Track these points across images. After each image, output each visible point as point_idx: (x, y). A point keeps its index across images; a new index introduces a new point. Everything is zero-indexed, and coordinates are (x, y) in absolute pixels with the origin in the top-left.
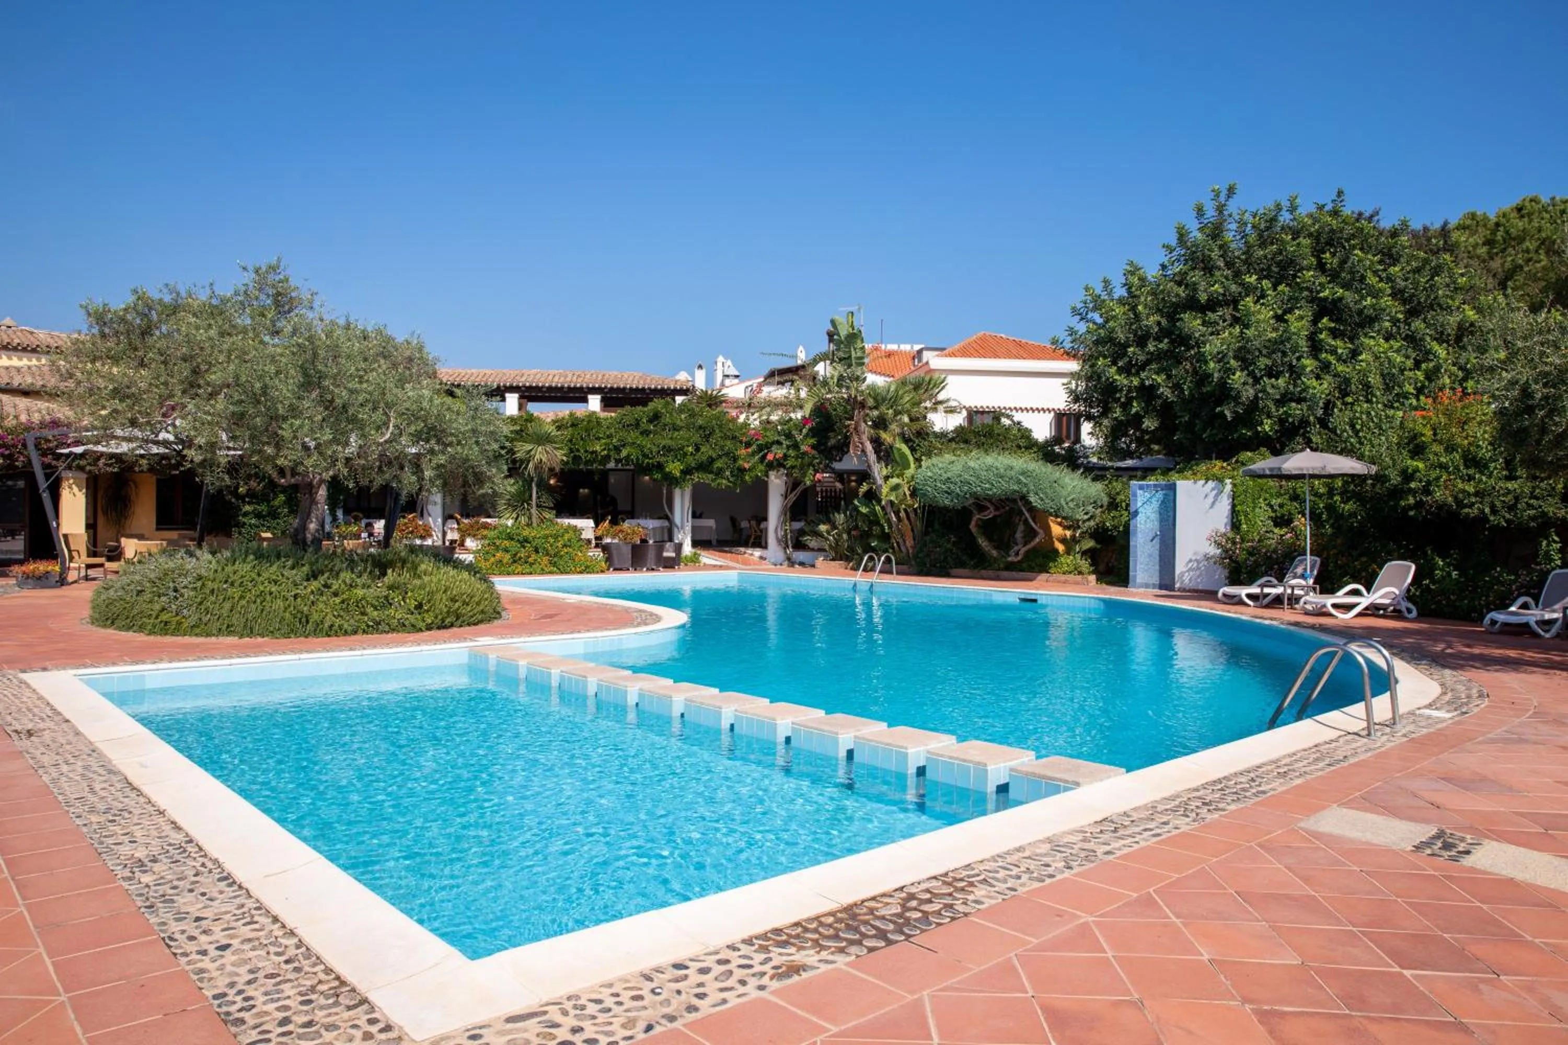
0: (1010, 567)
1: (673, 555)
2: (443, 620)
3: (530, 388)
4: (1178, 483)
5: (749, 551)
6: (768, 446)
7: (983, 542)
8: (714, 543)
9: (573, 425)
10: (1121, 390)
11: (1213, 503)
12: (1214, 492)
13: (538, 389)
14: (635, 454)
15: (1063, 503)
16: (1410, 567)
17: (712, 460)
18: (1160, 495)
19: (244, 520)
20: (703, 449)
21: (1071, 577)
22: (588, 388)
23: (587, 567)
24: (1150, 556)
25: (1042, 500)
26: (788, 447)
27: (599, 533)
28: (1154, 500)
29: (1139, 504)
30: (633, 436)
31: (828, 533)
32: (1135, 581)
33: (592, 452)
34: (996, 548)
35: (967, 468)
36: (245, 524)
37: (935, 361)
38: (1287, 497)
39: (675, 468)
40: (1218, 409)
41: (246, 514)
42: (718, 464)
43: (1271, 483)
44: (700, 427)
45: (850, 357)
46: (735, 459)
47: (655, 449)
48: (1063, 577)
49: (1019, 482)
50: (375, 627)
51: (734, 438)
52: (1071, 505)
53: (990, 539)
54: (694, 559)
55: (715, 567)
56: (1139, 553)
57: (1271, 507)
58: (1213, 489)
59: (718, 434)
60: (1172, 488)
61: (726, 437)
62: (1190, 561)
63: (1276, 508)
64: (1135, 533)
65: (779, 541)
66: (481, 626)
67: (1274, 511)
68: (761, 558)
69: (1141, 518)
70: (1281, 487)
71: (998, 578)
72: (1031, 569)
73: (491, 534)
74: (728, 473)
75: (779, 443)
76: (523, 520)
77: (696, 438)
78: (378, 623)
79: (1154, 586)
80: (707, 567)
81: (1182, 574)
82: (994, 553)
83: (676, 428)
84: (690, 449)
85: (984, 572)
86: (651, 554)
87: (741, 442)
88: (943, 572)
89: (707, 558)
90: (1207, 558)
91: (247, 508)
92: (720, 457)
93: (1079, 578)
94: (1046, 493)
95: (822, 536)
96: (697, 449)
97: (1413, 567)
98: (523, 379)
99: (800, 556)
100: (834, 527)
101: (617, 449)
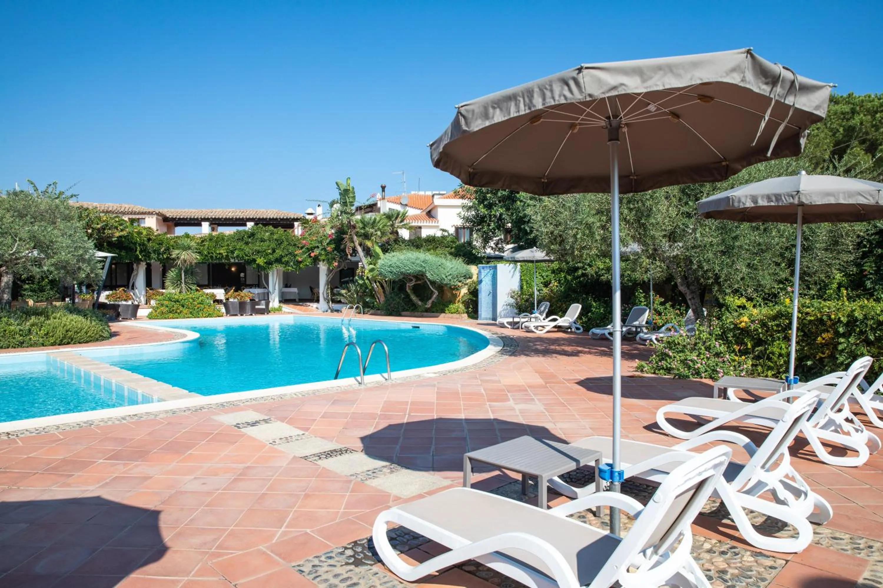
0: (427, 310)
1: (264, 307)
2: (62, 341)
3: (215, 219)
4: (498, 265)
5: (311, 304)
6: (312, 249)
7: (414, 298)
8: (297, 300)
9: (211, 240)
10: (486, 217)
11: (513, 275)
12: (513, 270)
13: (219, 219)
14: (241, 254)
15: (444, 277)
16: (579, 307)
17: (282, 256)
18: (492, 271)
19: (24, 293)
20: (277, 251)
21: (455, 315)
22: (246, 218)
23: (209, 314)
24: (488, 303)
25: (432, 275)
26: (322, 250)
27: (227, 297)
28: (489, 274)
29: (483, 276)
30: (240, 245)
31: (346, 294)
32: (481, 316)
33: (220, 254)
34: (420, 300)
35: (399, 260)
36: (25, 295)
37: (437, 201)
38: (550, 272)
39: (260, 261)
40: (522, 226)
41: (25, 290)
42: (286, 259)
43: (544, 264)
44: (276, 240)
45: (346, 202)
46: (295, 256)
47: (251, 252)
48: (451, 315)
49: (421, 266)
50: (21, 345)
51: (295, 245)
52: (450, 277)
53: (417, 296)
54: (279, 310)
55: (289, 313)
56: (483, 302)
57: (543, 277)
58: (513, 268)
59: (286, 243)
60: (495, 268)
61: (289, 244)
62: (504, 305)
63: (545, 277)
64: (481, 292)
65: (325, 299)
66: (89, 344)
67: (544, 279)
68: (317, 308)
69: (483, 283)
70: (549, 266)
71: (422, 316)
72: (437, 312)
73: (161, 298)
74: (292, 264)
75: (318, 247)
76: (178, 290)
77: (273, 245)
78: (23, 343)
79: (490, 319)
80: (285, 313)
81: (501, 312)
82: (420, 303)
83: (263, 240)
84: (269, 251)
85: (416, 314)
86: (248, 307)
87: (298, 247)
88: (398, 314)
89: (286, 308)
90: (510, 305)
91: (27, 286)
92: (287, 255)
93: (458, 316)
94: (434, 271)
95: (343, 296)
96: (274, 251)
97: (580, 306)
98: (212, 214)
99: (336, 306)
100: (349, 291)
101: (232, 252)
